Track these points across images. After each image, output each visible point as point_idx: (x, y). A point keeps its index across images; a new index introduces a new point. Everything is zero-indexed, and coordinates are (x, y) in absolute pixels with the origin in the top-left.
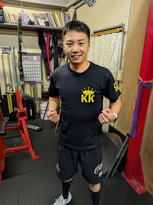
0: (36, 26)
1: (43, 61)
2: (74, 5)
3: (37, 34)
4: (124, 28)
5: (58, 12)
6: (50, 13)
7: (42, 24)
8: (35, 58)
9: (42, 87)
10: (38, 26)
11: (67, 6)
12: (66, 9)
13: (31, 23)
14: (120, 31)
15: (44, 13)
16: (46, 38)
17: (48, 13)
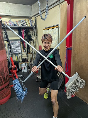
0: (17, 26)
1: (21, 43)
2: (35, 16)
3: (18, 30)
4: (58, 26)
5: (27, 19)
6: (24, 20)
7: (20, 25)
8: (17, 42)
9: (22, 56)
10: (18, 27)
11: (31, 16)
12: (31, 18)
13: (15, 25)
14: (57, 27)
15: (21, 20)
16: (22, 32)
17: (22, 20)
